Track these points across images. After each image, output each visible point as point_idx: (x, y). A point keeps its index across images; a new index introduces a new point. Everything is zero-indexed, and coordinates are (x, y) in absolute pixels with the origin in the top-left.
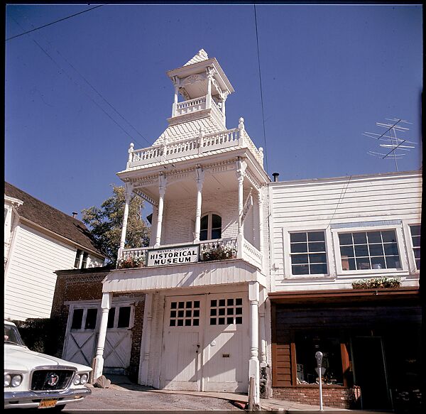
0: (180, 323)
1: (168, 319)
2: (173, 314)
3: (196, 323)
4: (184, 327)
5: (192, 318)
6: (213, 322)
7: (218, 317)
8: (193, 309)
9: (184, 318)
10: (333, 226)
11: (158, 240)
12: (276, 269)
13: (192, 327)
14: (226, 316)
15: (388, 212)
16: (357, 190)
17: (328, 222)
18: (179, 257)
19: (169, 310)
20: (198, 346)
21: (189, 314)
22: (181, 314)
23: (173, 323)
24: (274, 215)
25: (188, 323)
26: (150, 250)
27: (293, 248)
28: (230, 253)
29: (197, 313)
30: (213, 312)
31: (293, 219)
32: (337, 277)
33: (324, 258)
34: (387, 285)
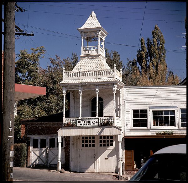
0: (87, 146)
1: (81, 144)
2: (83, 142)
3: (94, 146)
4: (88, 147)
5: (92, 144)
6: (101, 145)
7: (103, 143)
8: (92, 140)
9: (88, 144)
10: (150, 108)
11: (81, 115)
12: (127, 125)
13: (92, 147)
14: (106, 143)
15: (173, 103)
16: (161, 92)
17: (149, 105)
18: (90, 123)
19: (81, 140)
20: (95, 155)
21: (90, 142)
22: (87, 142)
23: (83, 146)
24: (126, 101)
25: (90, 146)
26: (77, 119)
27: (134, 116)
28: (111, 123)
29: (94, 142)
30: (101, 141)
31: (134, 104)
32: (151, 129)
33: (146, 121)
34: (168, 134)
